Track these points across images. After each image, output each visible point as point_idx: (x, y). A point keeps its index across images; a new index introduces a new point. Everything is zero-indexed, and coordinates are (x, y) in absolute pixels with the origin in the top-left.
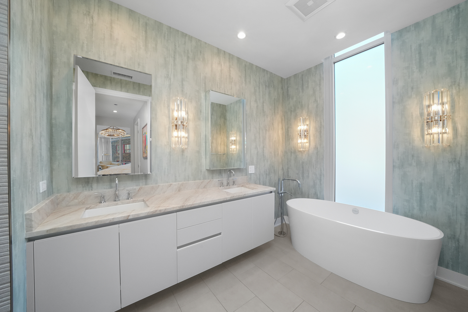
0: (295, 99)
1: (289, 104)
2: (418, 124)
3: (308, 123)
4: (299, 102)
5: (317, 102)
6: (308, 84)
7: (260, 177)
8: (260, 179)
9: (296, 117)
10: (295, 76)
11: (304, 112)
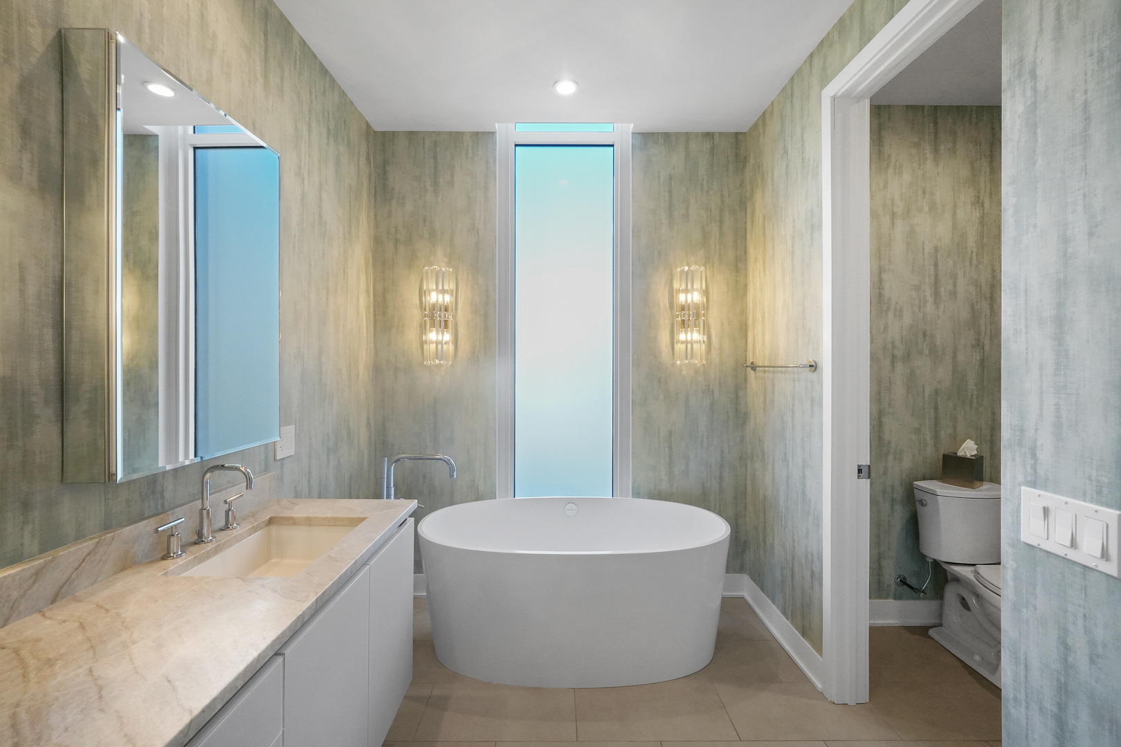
0: (409, 207)
1: (389, 216)
2: (667, 321)
3: (449, 286)
4: (425, 220)
5: (478, 232)
6: (452, 175)
7: (309, 467)
8: (310, 473)
9: (411, 261)
10: (412, 135)
11: (440, 253)
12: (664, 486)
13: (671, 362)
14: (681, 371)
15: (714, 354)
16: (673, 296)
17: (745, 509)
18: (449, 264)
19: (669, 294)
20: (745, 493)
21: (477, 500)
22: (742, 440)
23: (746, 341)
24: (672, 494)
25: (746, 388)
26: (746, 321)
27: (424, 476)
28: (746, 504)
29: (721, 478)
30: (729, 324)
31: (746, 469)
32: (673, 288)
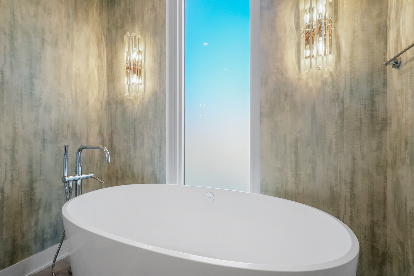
0: (122, 5)
1: (114, 14)
3: (142, 48)
4: (130, 11)
5: (156, 10)
12: (291, 186)
13: (297, 77)
14: (307, 83)
15: (345, 63)
16: (299, 17)
17: (384, 218)
18: (141, 34)
19: (295, 17)
20: (384, 203)
21: (156, 183)
22: (380, 147)
23: (386, 44)
24: (298, 194)
25: (385, 93)
26: (386, 22)
27: (130, 166)
28: (385, 213)
29: (352, 184)
30: (363, 30)
31: (386, 178)
32: (299, 11)
